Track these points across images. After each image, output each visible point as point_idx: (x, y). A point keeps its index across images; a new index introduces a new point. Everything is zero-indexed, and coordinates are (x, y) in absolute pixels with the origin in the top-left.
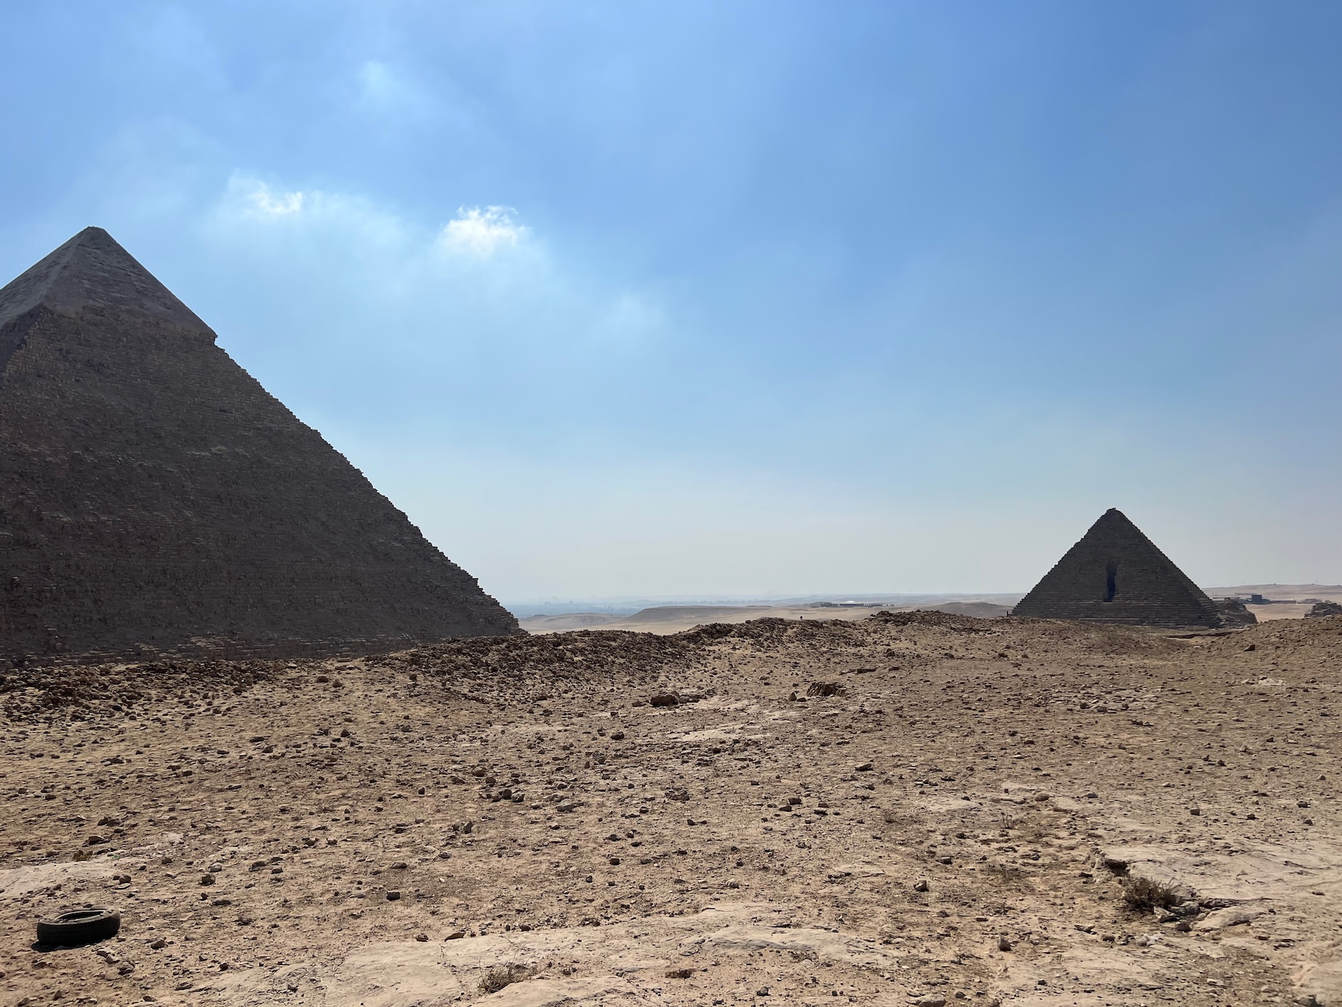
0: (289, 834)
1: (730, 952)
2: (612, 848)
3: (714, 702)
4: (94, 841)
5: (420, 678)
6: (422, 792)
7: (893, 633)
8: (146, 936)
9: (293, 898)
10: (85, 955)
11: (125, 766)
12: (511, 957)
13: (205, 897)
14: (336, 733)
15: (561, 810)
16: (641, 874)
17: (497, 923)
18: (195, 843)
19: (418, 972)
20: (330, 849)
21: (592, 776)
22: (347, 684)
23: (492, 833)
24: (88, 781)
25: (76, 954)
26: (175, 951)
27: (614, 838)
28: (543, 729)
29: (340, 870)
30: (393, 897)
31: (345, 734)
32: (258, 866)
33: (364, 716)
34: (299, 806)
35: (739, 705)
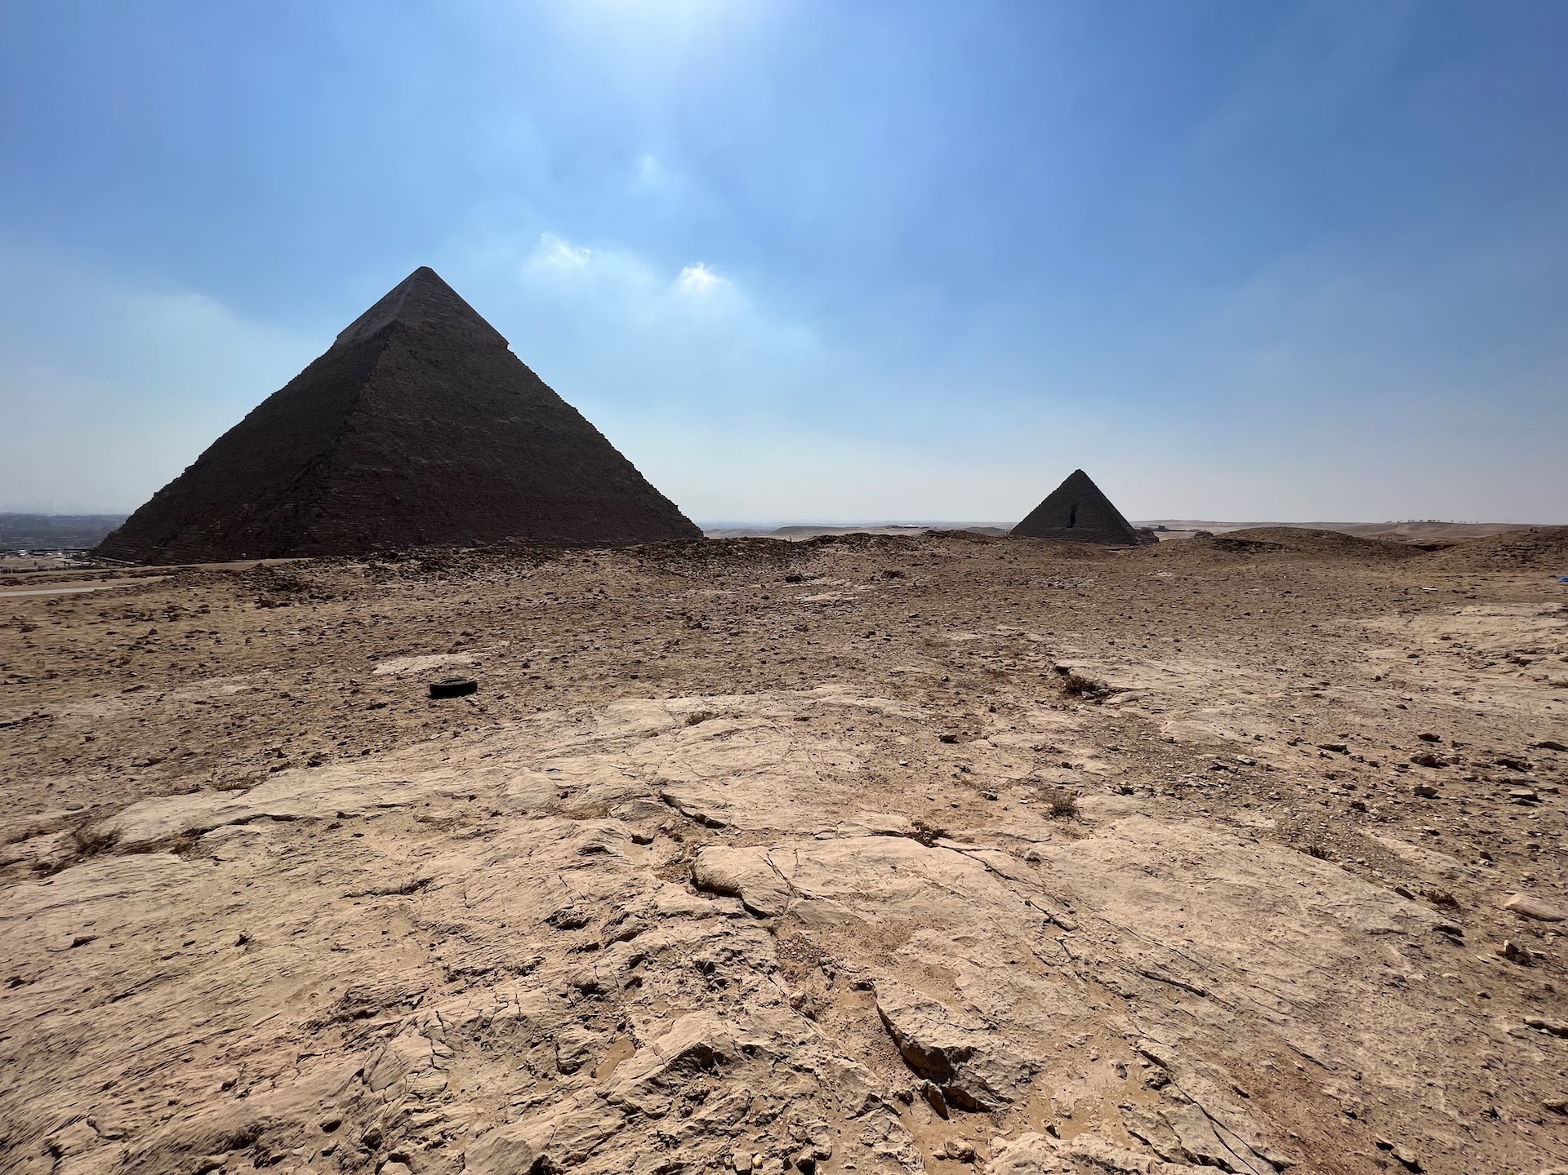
0: (572, 643)
1: (832, 709)
2: (762, 655)
3: (824, 580)
4: (458, 644)
5: (645, 562)
6: (649, 623)
7: (936, 543)
8: (493, 693)
9: (576, 676)
10: (459, 702)
11: (472, 606)
12: (704, 708)
13: (525, 674)
14: (596, 591)
15: (731, 635)
16: (779, 669)
17: (695, 692)
18: (517, 647)
19: (650, 714)
20: (595, 652)
21: (749, 618)
22: (601, 564)
23: (691, 646)
24: (451, 614)
25: (453, 701)
26: (510, 701)
27: (763, 650)
28: (720, 592)
29: (602, 663)
30: (634, 677)
31: (601, 592)
32: (554, 660)
33: (612, 582)
34: (577, 628)
35: (839, 582)
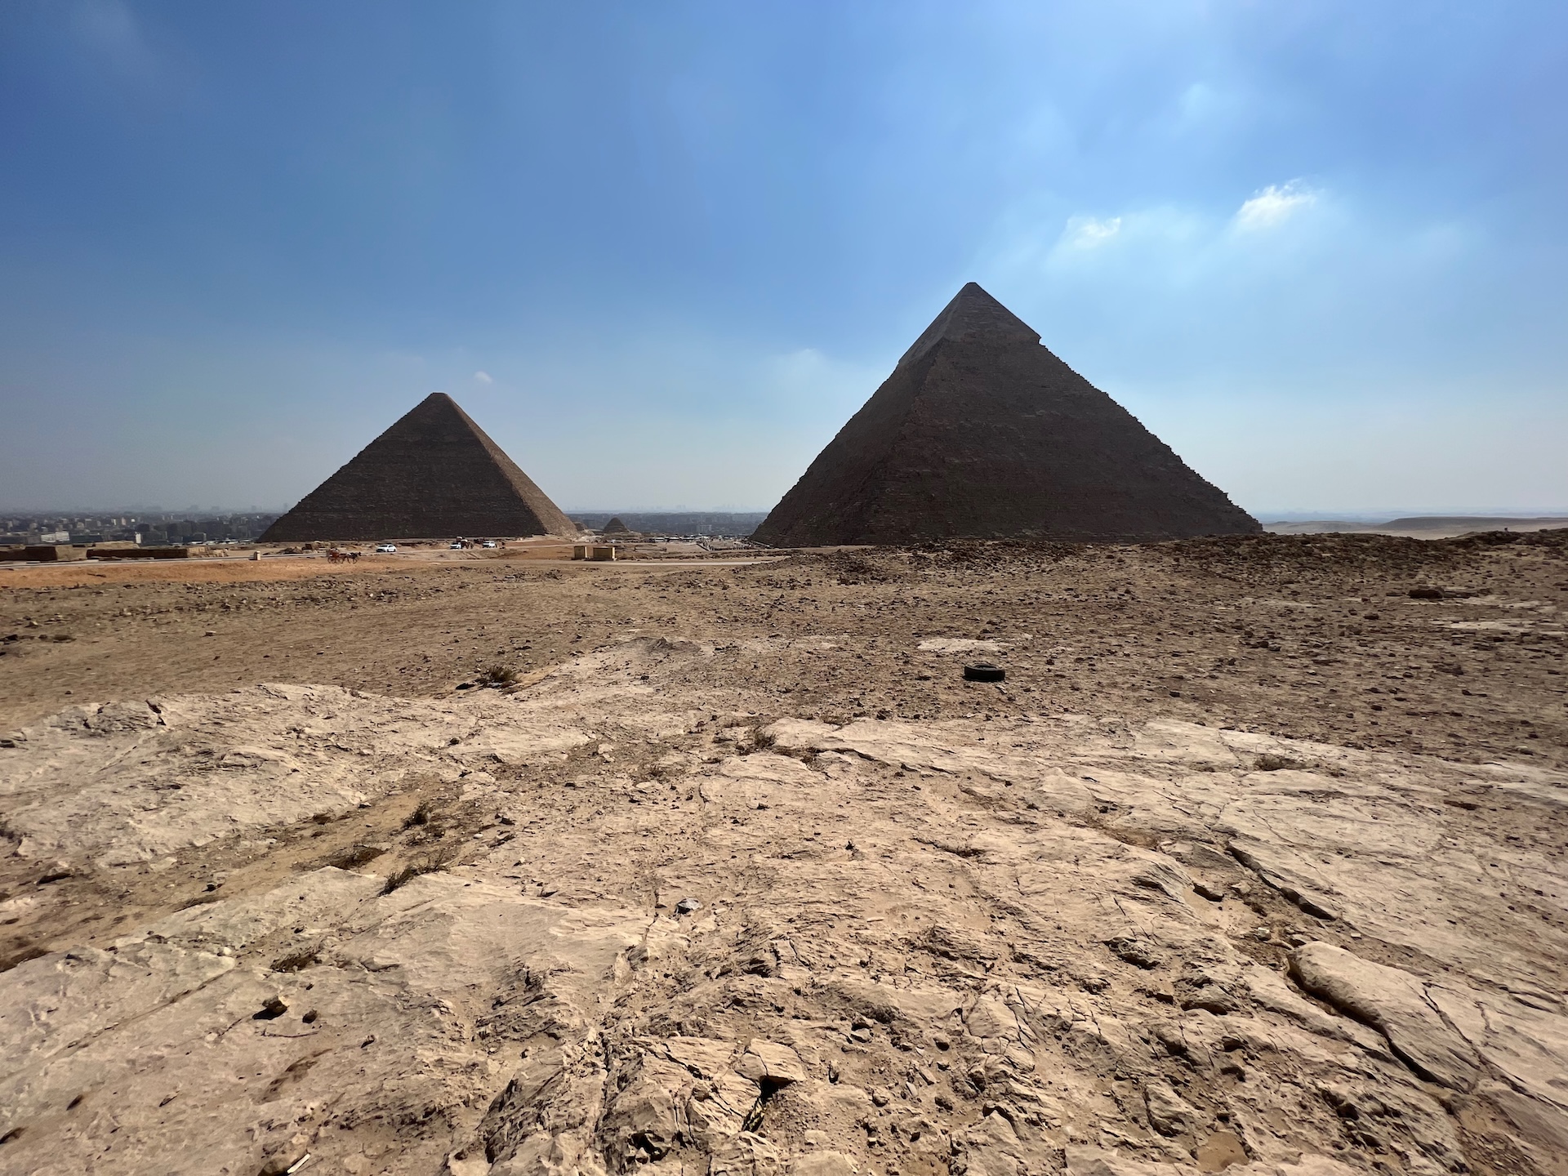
0: (1097, 645)
2: (1373, 697)
4: (985, 631)
5: (1182, 560)
6: (1191, 633)
8: (1019, 684)
9: (1104, 682)
10: (988, 686)
11: (994, 596)
12: (1280, 752)
13: (1049, 670)
14: (1121, 591)
15: (1316, 662)
16: (1407, 723)
17: (1262, 728)
18: (1040, 641)
19: (1202, 743)
20: (1125, 658)
21: (1346, 642)
22: (1127, 560)
23: (1253, 668)
24: (977, 602)
25: (984, 685)
26: (1037, 695)
27: (1374, 691)
28: (1292, 604)
29: (1134, 673)
30: (1175, 695)
31: (1128, 592)
32: (1079, 660)
33: (1141, 582)
34: (1101, 629)
